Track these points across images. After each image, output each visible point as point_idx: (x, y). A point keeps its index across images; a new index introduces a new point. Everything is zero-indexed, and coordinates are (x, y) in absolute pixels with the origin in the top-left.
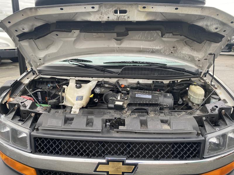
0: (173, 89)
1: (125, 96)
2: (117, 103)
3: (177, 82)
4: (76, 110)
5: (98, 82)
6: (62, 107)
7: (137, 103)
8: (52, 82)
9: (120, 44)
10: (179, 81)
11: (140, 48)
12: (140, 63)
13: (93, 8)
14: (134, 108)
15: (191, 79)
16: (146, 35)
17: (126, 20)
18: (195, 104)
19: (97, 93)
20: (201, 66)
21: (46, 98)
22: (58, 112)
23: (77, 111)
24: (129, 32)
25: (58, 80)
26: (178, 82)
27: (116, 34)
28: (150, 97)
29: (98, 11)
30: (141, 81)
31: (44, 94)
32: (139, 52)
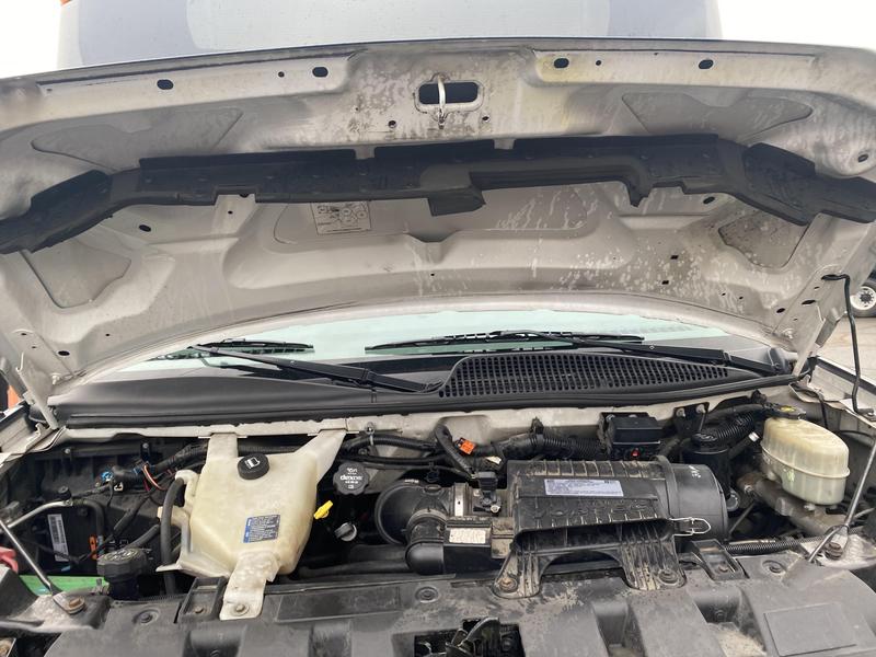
0: (697, 444)
1: (487, 496)
2: (459, 536)
3: (706, 409)
4: (244, 597)
5: (348, 437)
6: (170, 583)
7: (560, 530)
8: (124, 461)
9: (441, 258)
10: (714, 402)
11: (529, 270)
12: (527, 337)
13: (320, 72)
14: (551, 553)
15: (761, 390)
16: (552, 209)
17: (475, 135)
18: (811, 507)
19: (351, 495)
20: (789, 332)
21: (92, 539)
22: (150, 618)
23: (255, 601)
24: (486, 194)
25: (154, 445)
26: (711, 408)
27: (426, 199)
28: (613, 489)
29: (345, 90)
30: (551, 418)
31: (80, 521)
32: (524, 289)
